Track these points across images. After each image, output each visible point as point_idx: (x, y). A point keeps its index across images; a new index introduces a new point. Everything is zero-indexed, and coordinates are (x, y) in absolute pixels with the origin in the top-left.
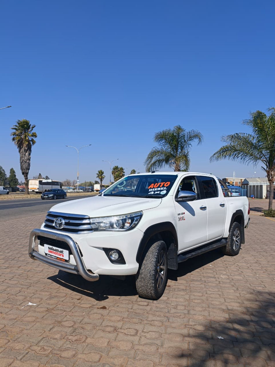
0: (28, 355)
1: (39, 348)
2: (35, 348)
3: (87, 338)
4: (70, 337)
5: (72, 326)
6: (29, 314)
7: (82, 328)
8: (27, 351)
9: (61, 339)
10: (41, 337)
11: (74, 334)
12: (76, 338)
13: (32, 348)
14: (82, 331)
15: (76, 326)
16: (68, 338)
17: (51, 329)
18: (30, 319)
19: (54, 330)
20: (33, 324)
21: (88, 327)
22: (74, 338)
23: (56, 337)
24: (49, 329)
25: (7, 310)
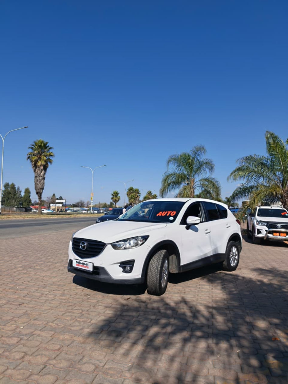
0: (46, 328)
1: (54, 324)
2: (51, 324)
3: (92, 320)
4: (79, 319)
5: (81, 313)
6: (45, 305)
7: (89, 314)
8: (45, 326)
9: (71, 320)
10: (55, 319)
11: (81, 317)
12: (83, 320)
13: (48, 324)
14: (88, 316)
15: (83, 313)
16: (77, 320)
17: (63, 314)
18: (46, 308)
19: (65, 315)
20: (48, 311)
21: (93, 314)
22: (82, 320)
23: (67, 318)
24: (61, 314)
25: (27, 302)
